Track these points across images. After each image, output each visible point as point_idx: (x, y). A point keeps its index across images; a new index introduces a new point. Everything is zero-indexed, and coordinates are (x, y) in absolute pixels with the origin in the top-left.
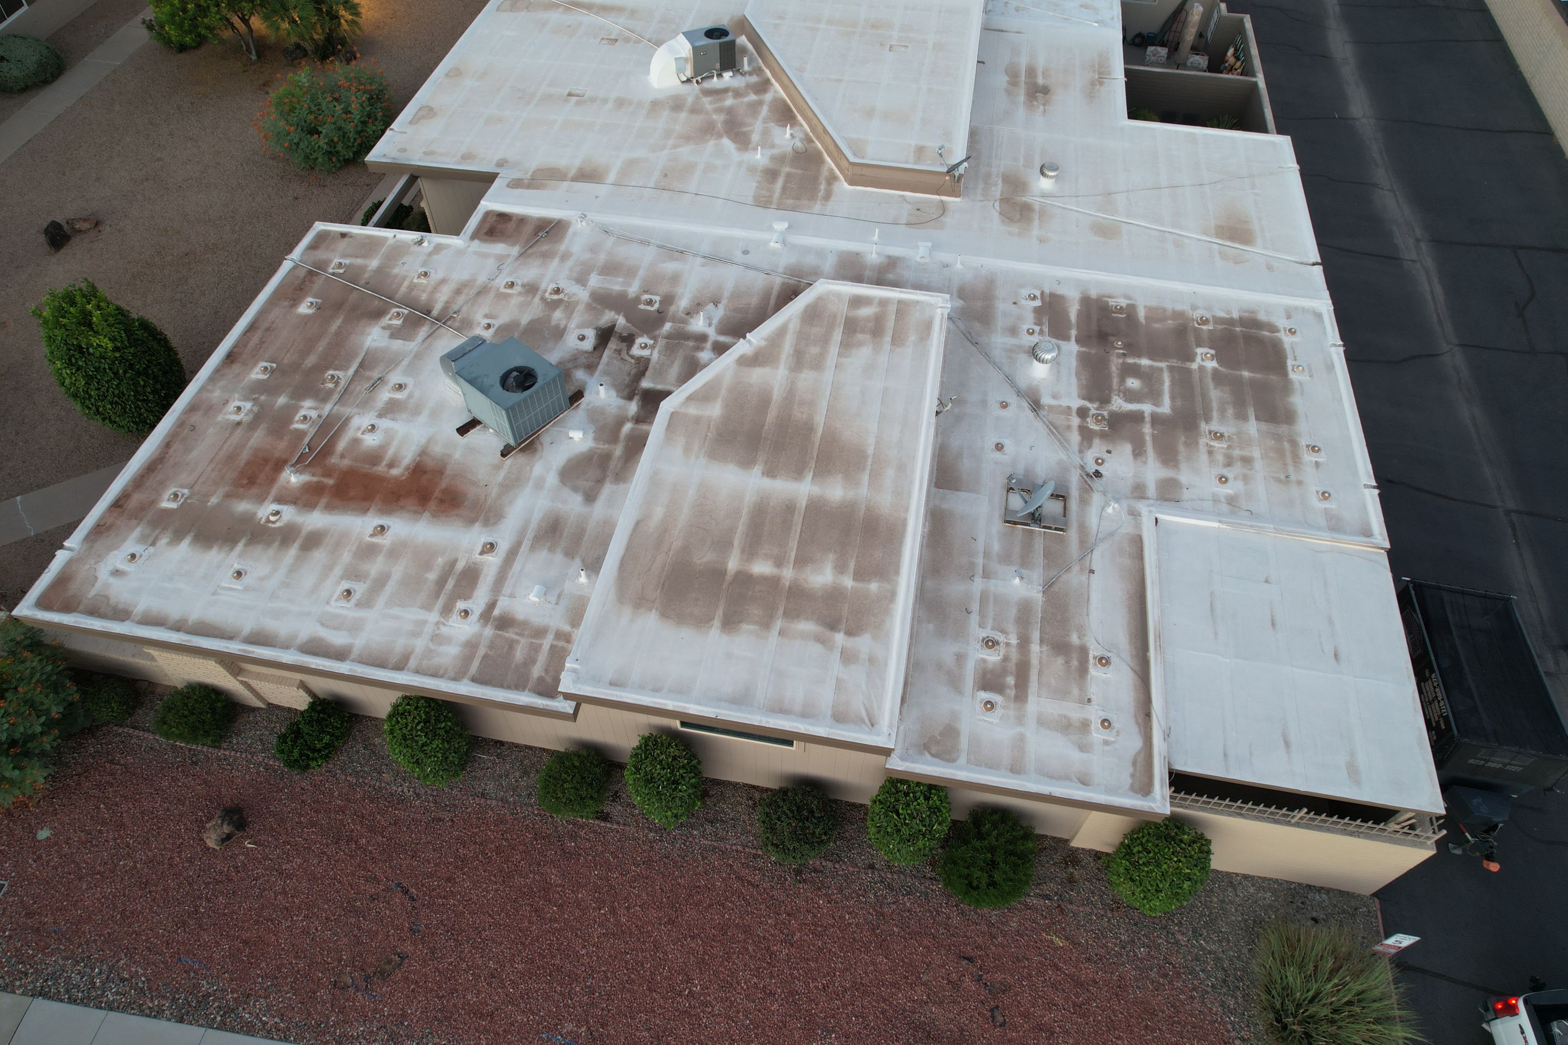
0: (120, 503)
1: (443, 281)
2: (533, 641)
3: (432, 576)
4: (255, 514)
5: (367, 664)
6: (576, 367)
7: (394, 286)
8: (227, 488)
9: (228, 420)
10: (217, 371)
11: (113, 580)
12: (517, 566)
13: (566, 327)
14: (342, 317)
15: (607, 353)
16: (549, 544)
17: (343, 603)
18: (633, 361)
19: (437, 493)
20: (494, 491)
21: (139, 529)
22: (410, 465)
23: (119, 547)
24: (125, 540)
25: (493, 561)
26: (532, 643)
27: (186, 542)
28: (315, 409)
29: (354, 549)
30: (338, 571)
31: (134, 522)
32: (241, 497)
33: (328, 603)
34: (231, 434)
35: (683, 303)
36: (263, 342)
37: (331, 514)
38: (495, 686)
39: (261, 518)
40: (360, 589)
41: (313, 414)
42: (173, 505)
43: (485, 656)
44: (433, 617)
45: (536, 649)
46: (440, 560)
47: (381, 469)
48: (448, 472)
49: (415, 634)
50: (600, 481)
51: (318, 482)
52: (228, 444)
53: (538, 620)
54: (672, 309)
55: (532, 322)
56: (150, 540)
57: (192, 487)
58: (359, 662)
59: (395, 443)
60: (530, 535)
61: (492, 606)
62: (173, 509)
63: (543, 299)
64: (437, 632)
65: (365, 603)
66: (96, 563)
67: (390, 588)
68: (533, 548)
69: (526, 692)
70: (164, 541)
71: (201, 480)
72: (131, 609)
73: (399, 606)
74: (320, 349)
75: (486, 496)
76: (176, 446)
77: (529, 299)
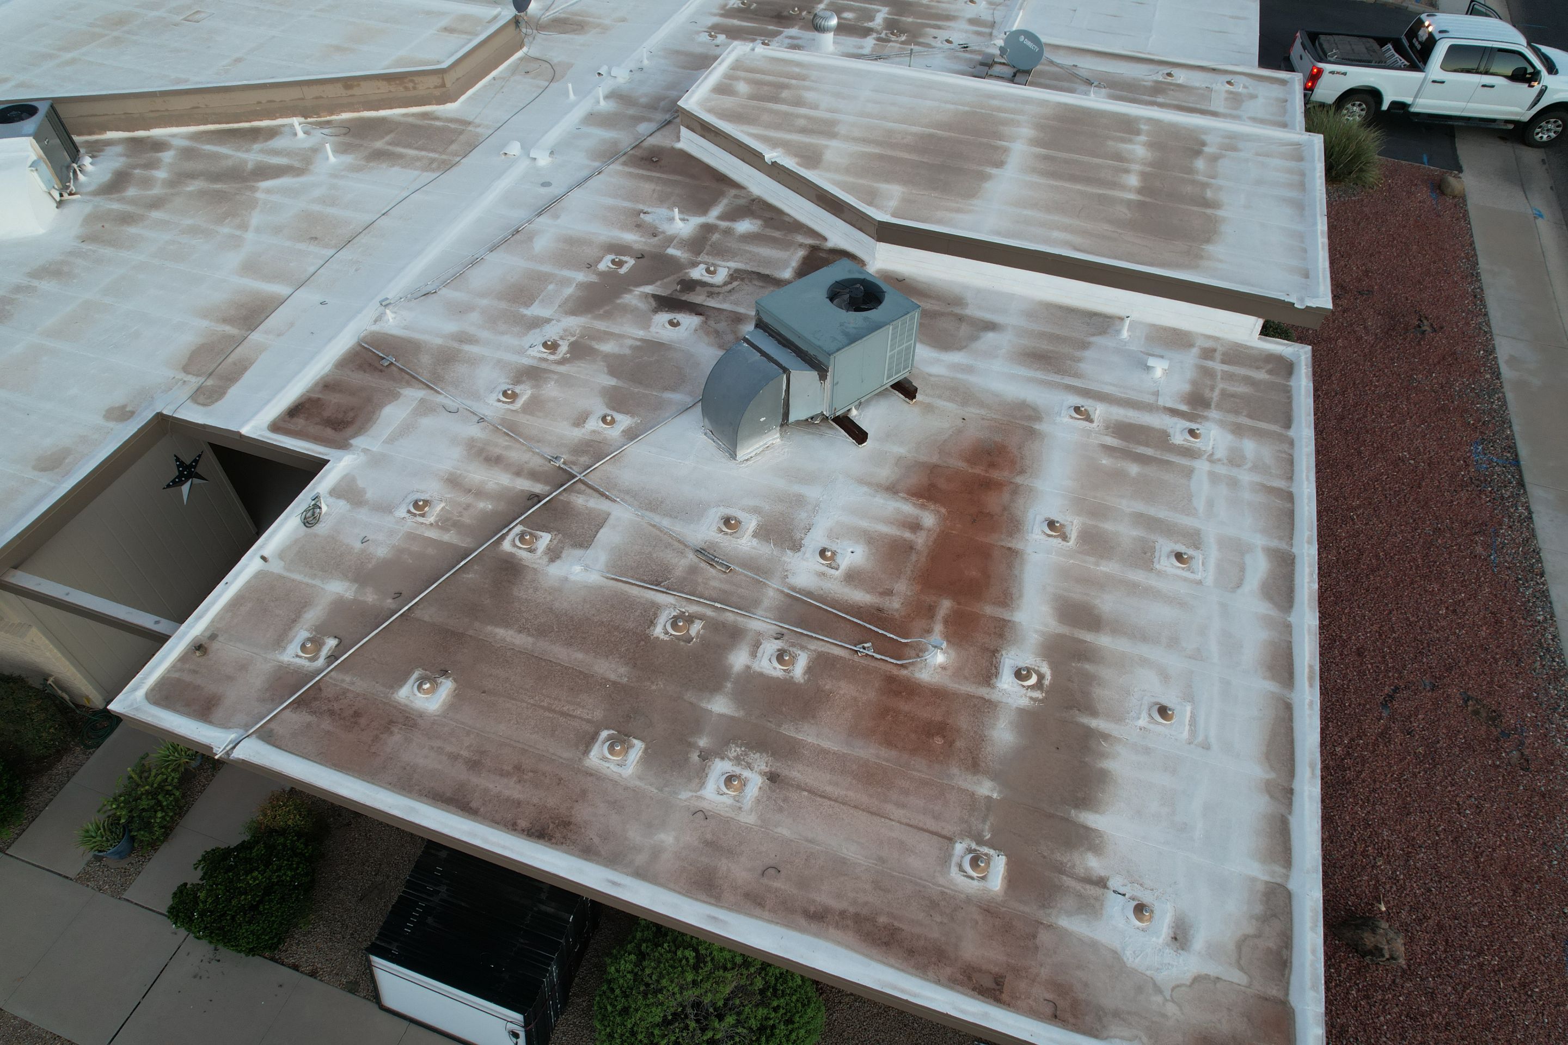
0: (988, 983)
1: (453, 481)
2: (1219, 377)
3: (1134, 469)
4: (1022, 711)
5: (1293, 529)
6: (734, 332)
7: (430, 551)
8: (955, 770)
9: (758, 801)
10: (587, 852)
11: (1199, 942)
12: (1107, 389)
13: (641, 340)
14: (489, 628)
15: (712, 303)
16: (1069, 362)
17: (1197, 564)
18: (735, 284)
19: (978, 470)
20: (972, 411)
21: (1064, 922)
22: (914, 504)
23: (1115, 952)
24: (1094, 945)
25: (1099, 411)
26: (1222, 379)
27: (1091, 819)
28: (756, 646)
29: (1092, 559)
30: (1138, 576)
31: (1044, 937)
32: (979, 740)
33: (1200, 583)
34: (799, 787)
35: (631, 238)
36: (518, 768)
37: (1021, 596)
38: (1291, 409)
39: (1031, 698)
40: (1165, 546)
41: (770, 647)
42: (999, 865)
43: (1250, 416)
44: (1202, 466)
45: (1229, 377)
46: (1104, 462)
47: (920, 540)
48: (935, 459)
49: (1233, 483)
50: (961, 319)
51: (946, 622)
52: (829, 789)
53: (1190, 374)
54: (636, 246)
55: (612, 372)
56: (1092, 890)
57: (950, 840)
58: (1291, 538)
59: (864, 524)
60: (1057, 378)
61: (1174, 412)
62: (1007, 864)
63: (562, 362)
64: (1225, 461)
65: (1195, 539)
66: (1158, 990)
67: (1160, 512)
68: (1077, 375)
69: (1292, 383)
70: (1093, 864)
71: (931, 824)
72: (1260, 887)
73: (1190, 500)
74: (580, 656)
75: (983, 419)
76: (824, 897)
77: (556, 377)
